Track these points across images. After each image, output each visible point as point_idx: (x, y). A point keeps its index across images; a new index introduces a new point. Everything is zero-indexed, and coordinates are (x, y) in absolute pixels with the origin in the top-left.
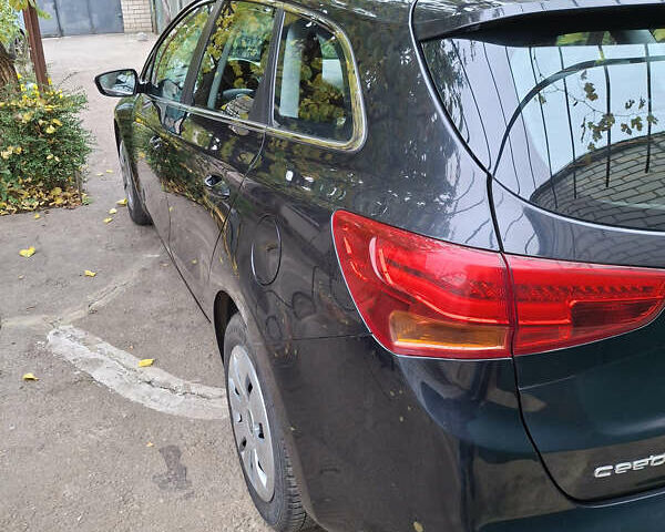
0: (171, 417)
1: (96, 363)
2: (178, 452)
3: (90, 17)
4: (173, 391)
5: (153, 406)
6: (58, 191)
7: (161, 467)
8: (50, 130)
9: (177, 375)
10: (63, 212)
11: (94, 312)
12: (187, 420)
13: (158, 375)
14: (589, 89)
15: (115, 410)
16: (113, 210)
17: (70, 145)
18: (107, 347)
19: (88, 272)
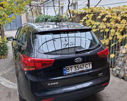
0: (11, 89)
1: (2, 81)
2: (10, 93)
3: (17, 27)
4: (12, 85)
5: (9, 87)
6: (3, 56)
7: (7, 95)
8: (2, 46)
9: (14, 83)
10: (3, 59)
11: (4, 74)
12: (13, 89)
13: (11, 83)
14: (66, 40)
15: (3, 88)
16: (11, 59)
17: (5, 48)
18: (4, 79)
19: (4, 68)
